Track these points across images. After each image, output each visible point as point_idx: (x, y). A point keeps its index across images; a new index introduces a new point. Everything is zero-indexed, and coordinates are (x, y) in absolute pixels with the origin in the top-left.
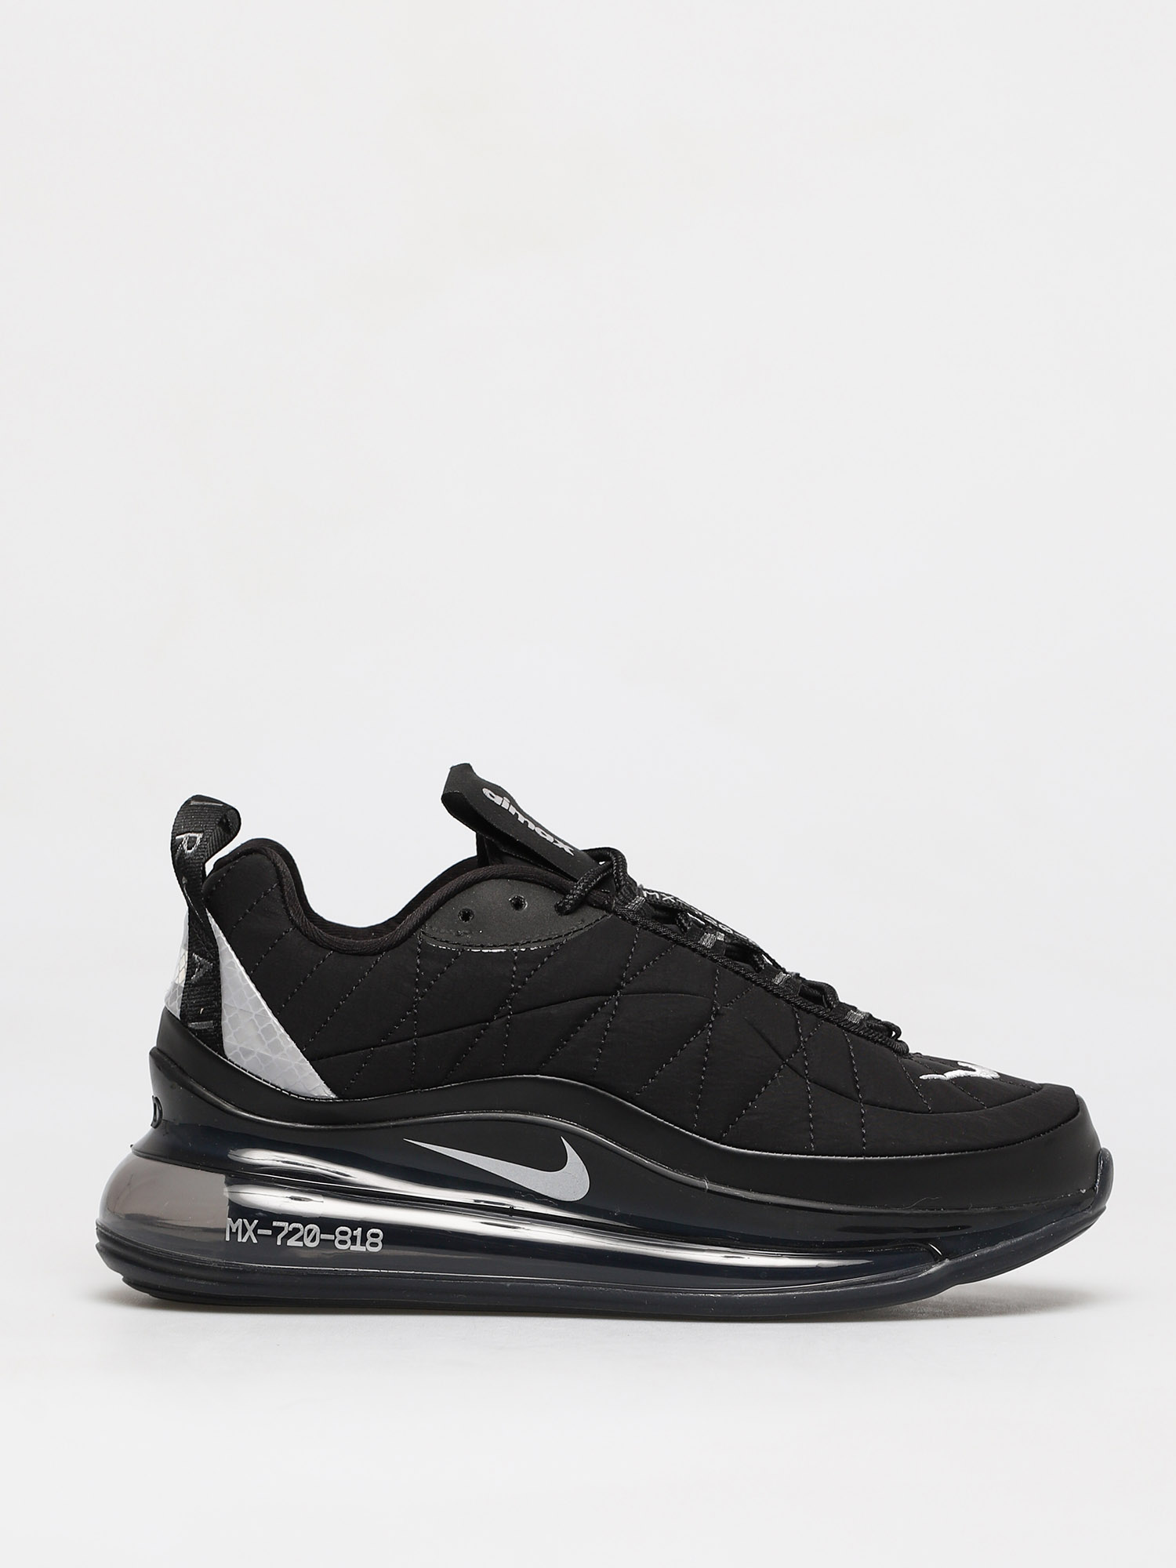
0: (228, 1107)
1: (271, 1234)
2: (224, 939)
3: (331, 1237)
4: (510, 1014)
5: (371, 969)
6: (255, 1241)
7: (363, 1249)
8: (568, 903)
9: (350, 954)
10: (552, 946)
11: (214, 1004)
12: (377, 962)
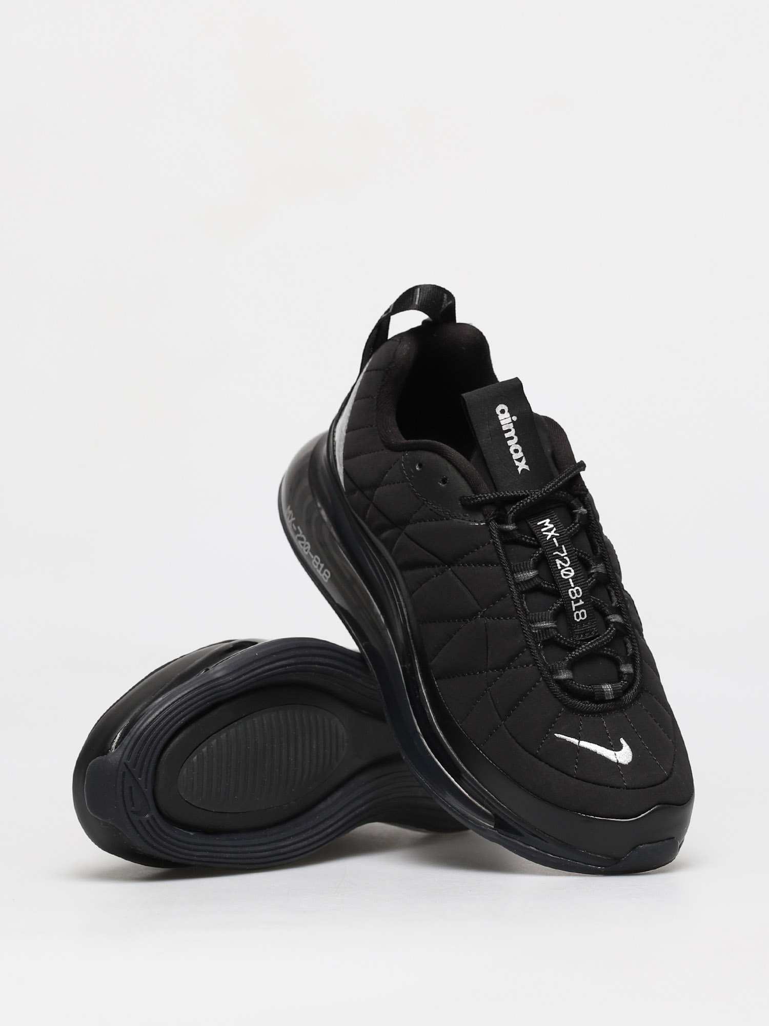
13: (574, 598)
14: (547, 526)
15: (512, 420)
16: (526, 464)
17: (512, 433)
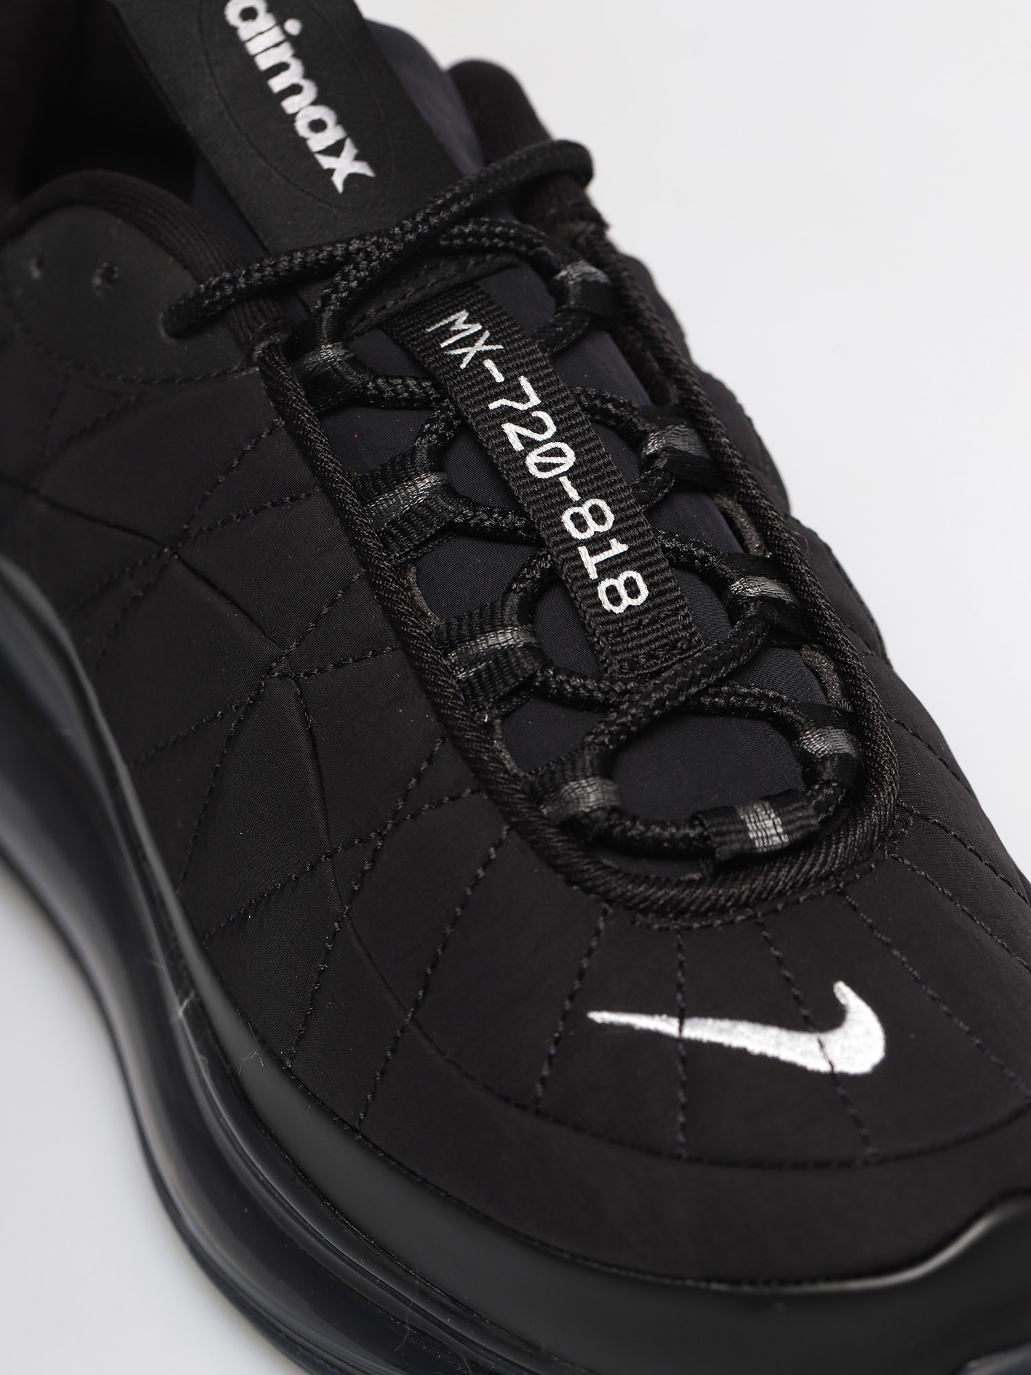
13: (588, 534)
14: (459, 332)
15: (285, 32)
16: (358, 158)
17: (294, 74)
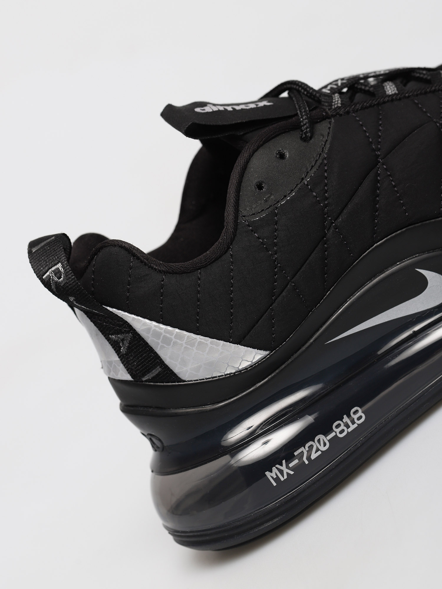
0: (209, 407)
1: (298, 461)
2: (126, 314)
3: (333, 434)
4: (333, 223)
5: (232, 263)
6: (292, 473)
7: (355, 426)
8: (307, 132)
9: (211, 263)
10: (321, 164)
11: (151, 356)
12: (231, 255)
